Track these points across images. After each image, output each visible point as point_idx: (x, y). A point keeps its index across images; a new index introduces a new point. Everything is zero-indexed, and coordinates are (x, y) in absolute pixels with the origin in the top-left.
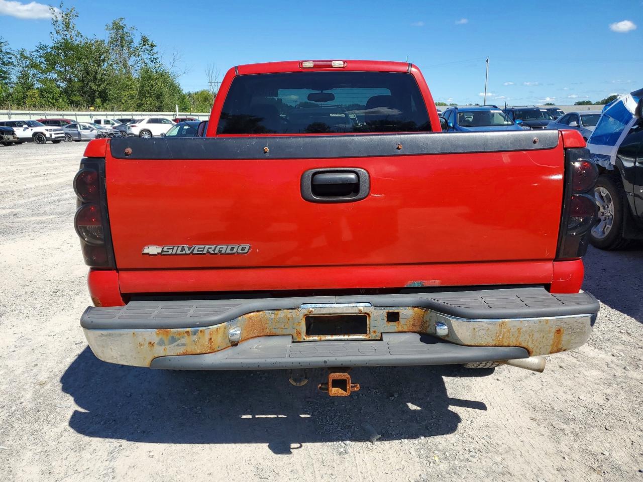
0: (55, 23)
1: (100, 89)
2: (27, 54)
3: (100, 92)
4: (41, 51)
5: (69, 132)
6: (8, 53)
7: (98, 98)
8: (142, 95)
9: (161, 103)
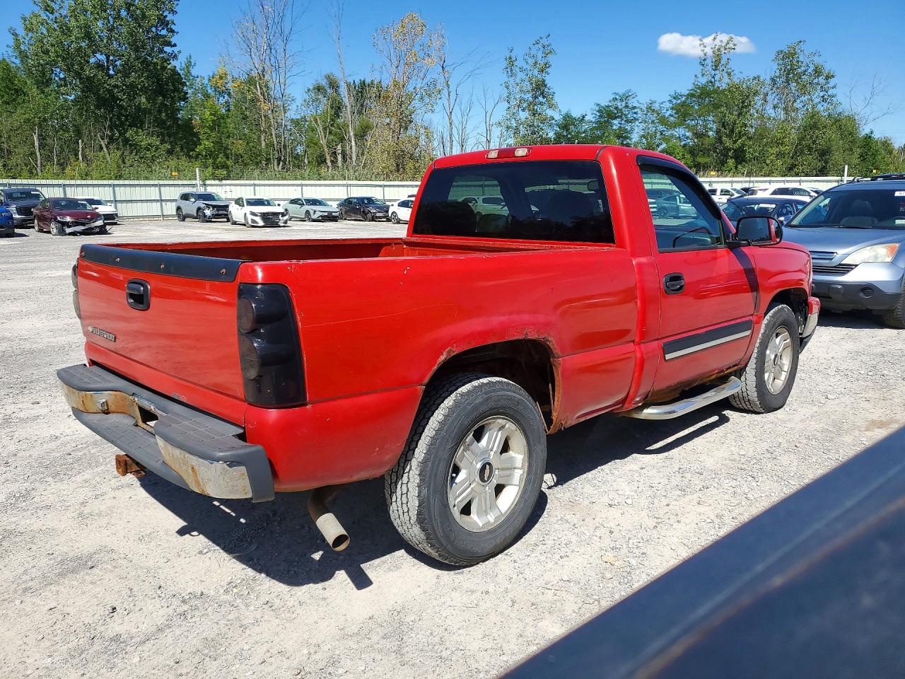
0: (703, 62)
1: (736, 146)
2: (656, 106)
3: (735, 151)
4: (674, 101)
5: (666, 205)
6: (635, 108)
7: (731, 158)
8: (798, 151)
9: (826, 162)
